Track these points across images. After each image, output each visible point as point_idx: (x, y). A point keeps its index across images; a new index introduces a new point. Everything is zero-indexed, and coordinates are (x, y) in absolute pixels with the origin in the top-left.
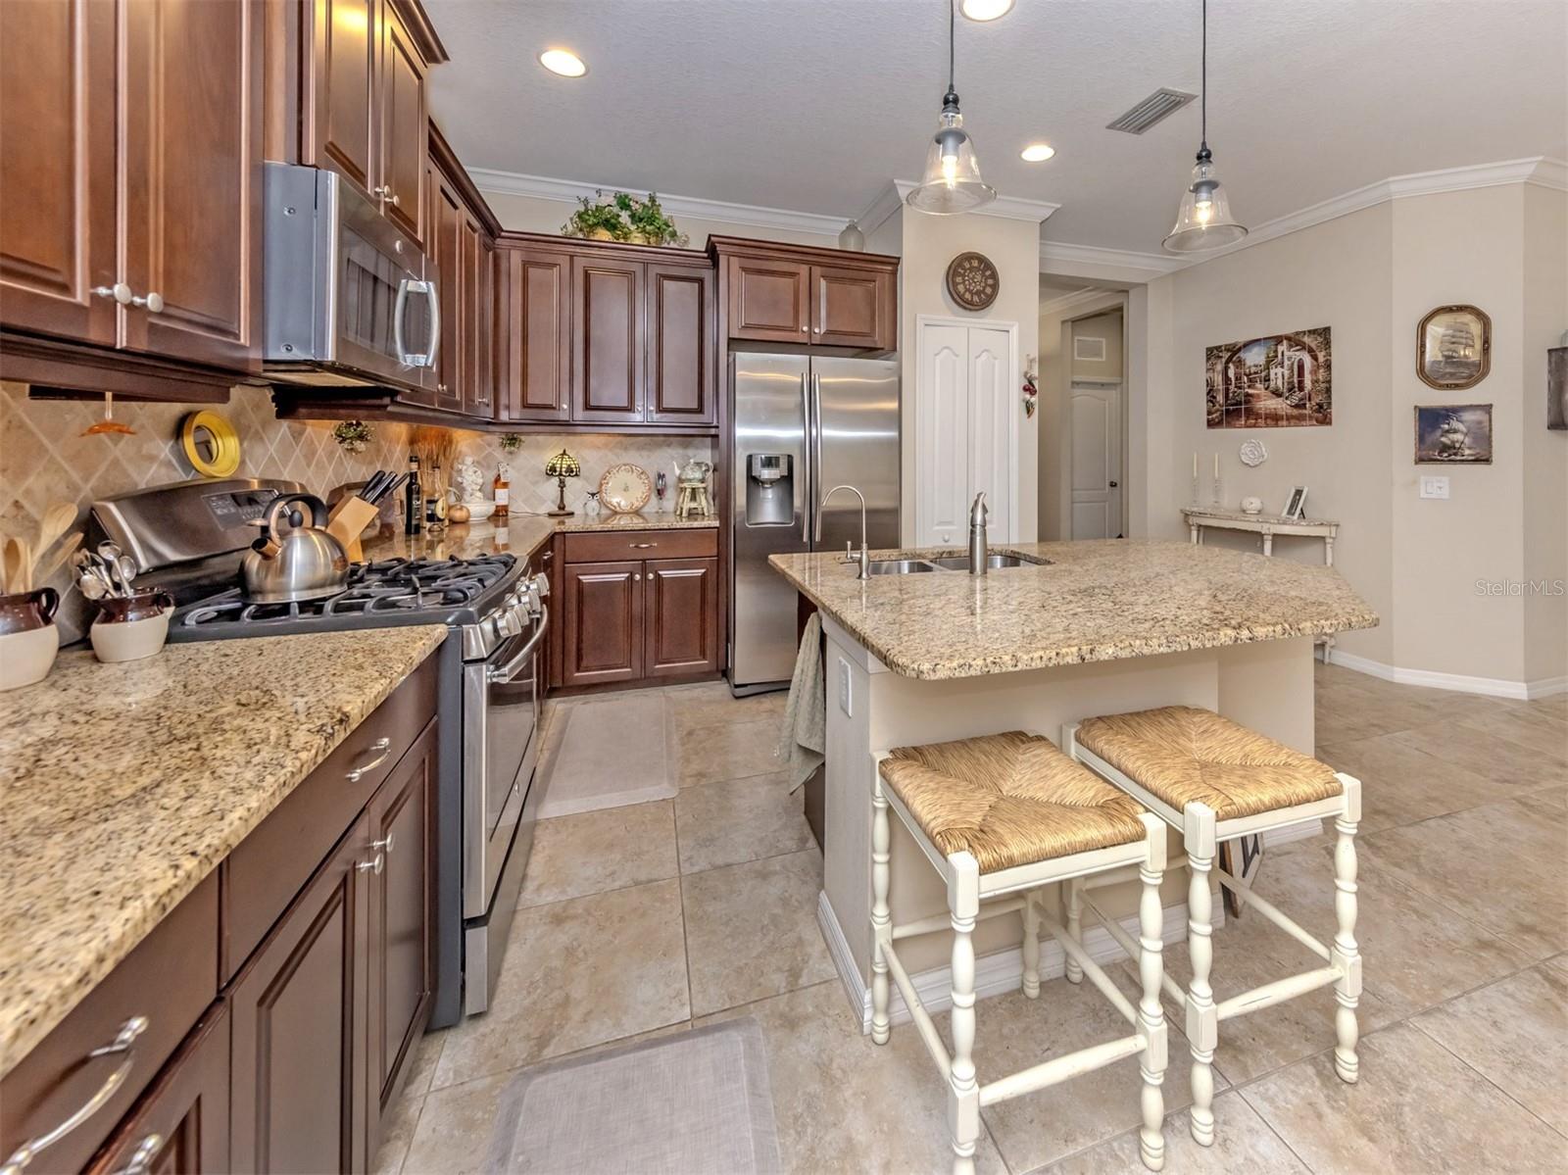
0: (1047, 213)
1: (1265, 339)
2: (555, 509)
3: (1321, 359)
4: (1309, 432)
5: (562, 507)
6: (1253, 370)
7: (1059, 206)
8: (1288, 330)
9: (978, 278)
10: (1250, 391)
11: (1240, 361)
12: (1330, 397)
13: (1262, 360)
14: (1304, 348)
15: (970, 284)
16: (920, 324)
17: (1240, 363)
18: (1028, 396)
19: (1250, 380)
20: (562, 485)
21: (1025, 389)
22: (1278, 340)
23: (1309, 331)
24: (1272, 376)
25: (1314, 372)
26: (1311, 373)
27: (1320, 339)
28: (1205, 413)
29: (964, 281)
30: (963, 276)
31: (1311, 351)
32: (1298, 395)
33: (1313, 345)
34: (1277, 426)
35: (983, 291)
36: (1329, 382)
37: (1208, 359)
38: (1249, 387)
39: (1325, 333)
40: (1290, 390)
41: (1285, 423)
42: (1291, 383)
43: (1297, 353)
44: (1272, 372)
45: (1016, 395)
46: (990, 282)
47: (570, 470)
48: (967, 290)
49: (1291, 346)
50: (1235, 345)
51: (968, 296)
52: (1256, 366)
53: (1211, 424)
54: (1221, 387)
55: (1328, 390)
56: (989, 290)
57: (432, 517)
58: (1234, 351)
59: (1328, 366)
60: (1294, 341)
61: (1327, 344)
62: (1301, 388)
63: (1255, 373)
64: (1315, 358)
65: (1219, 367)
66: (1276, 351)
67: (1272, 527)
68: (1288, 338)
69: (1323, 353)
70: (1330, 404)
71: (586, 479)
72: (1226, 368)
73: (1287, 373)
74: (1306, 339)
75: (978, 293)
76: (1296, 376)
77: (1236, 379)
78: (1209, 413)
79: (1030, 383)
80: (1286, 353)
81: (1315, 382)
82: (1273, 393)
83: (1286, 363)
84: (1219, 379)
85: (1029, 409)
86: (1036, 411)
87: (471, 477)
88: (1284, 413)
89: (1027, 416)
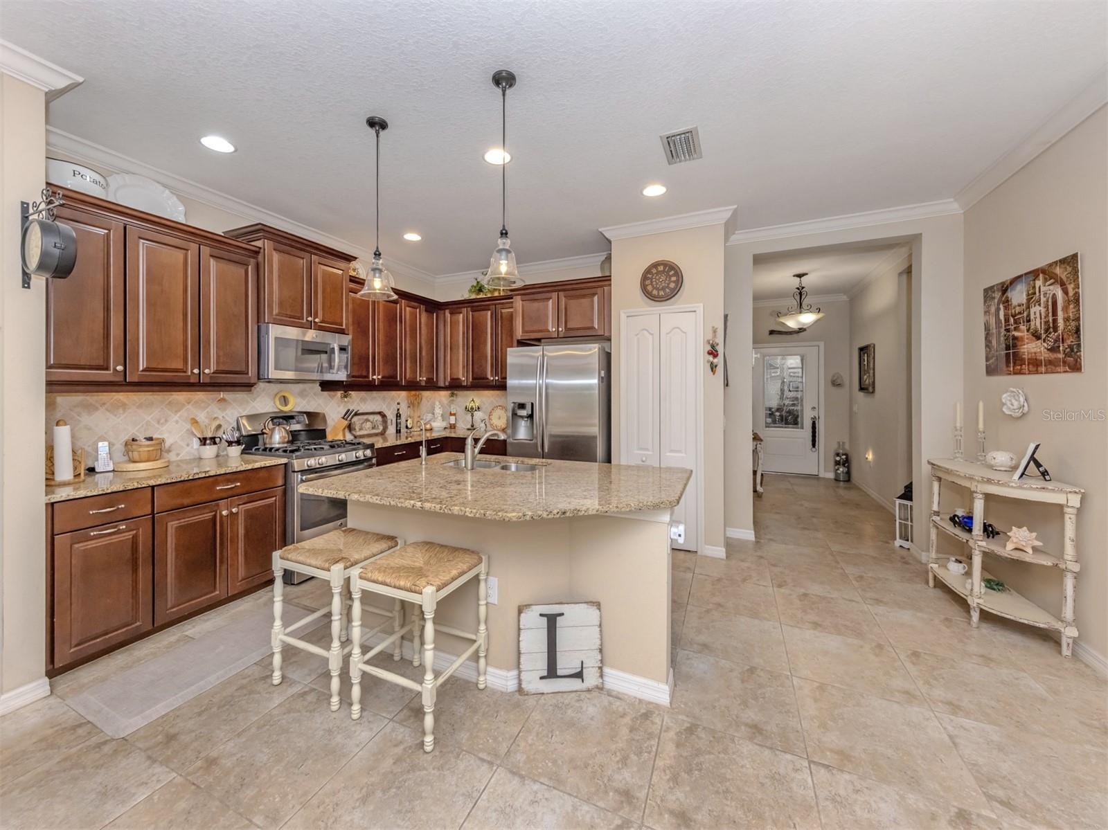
0: (730, 214)
1: (1026, 274)
2: (469, 427)
3: (1071, 293)
4: (1062, 380)
5: (472, 426)
6: (1018, 309)
7: (737, 207)
8: (1041, 263)
9: (663, 278)
10: (1016, 334)
11: (1008, 301)
12: (1079, 337)
13: (1023, 299)
14: (1056, 281)
15: (657, 284)
16: (623, 316)
17: (1007, 302)
18: (711, 358)
19: (1016, 322)
20: (472, 416)
21: (709, 354)
22: (1035, 274)
23: (1060, 261)
24: (1032, 317)
25: (1065, 309)
26: (1063, 310)
27: (1069, 269)
28: (984, 360)
29: (652, 282)
30: (651, 279)
31: (1062, 284)
32: (1053, 335)
33: (1064, 277)
34: (1037, 372)
35: (668, 287)
36: (1078, 319)
37: (985, 302)
38: (1016, 329)
39: (1071, 261)
40: (1047, 330)
41: (1043, 369)
42: (1047, 323)
43: (1051, 287)
44: (1032, 311)
45: (702, 359)
46: (674, 279)
47: (472, 408)
48: (654, 288)
49: (1045, 280)
50: (1003, 284)
51: (655, 292)
52: (1019, 305)
53: (989, 371)
54: (994, 331)
55: (1078, 330)
56: (672, 285)
57: (407, 427)
58: (1005, 288)
59: (1077, 300)
60: (1046, 272)
61: (1075, 272)
62: (1055, 329)
63: (1020, 313)
64: (1066, 292)
65: (993, 309)
66: (1034, 287)
68: (1042, 271)
69: (1072, 286)
70: (1079, 345)
71: (484, 412)
72: (998, 310)
73: (1043, 310)
74: (1058, 270)
75: (663, 289)
76: (1050, 314)
77: (1005, 320)
78: (987, 359)
79: (713, 346)
80: (1043, 289)
81: (1067, 320)
82: (1033, 335)
83: (1043, 299)
84: (993, 321)
85: (713, 368)
86: (720, 369)
87: (438, 411)
88: (1043, 358)
89: (712, 373)
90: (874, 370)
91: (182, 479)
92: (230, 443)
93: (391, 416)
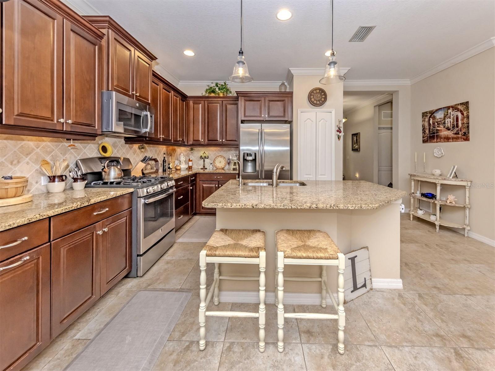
0: (346, 71)
1: (443, 108)
2: (202, 167)
3: (465, 114)
4: (461, 144)
5: (204, 167)
6: (439, 120)
7: (350, 68)
8: (452, 104)
9: (319, 95)
10: (438, 128)
11: (434, 117)
12: (468, 130)
13: (442, 116)
14: (458, 110)
15: (316, 98)
16: (299, 112)
17: (434, 118)
18: (338, 133)
19: (438, 124)
20: (204, 161)
21: (337, 131)
22: (448, 108)
23: (460, 104)
24: (446, 122)
25: (462, 120)
26: (461, 120)
27: (465, 107)
28: (422, 137)
29: (314, 97)
30: (314, 96)
31: (461, 111)
32: (456, 129)
33: (462, 109)
34: (448, 141)
35: (321, 100)
36: (468, 123)
37: (423, 117)
38: (438, 127)
39: (466, 104)
40: (453, 127)
41: (451, 140)
42: (453, 125)
43: (456, 113)
44: (446, 121)
45: (334, 133)
46: (323, 96)
47: (205, 157)
48: (315, 100)
49: (453, 110)
50: (432, 111)
51: (315, 102)
52: (440, 119)
53: (424, 142)
54: (427, 127)
55: (468, 127)
56: (323, 99)
57: (169, 168)
58: (432, 113)
59: (468, 117)
60: (455, 108)
61: (467, 108)
62: (457, 127)
63: (440, 121)
64: (463, 114)
65: (427, 120)
66: (448, 112)
67: (440, 181)
68: (452, 107)
69: (466, 112)
70: (469, 132)
71: (211, 159)
72: (429, 120)
73: (452, 121)
74: (459, 107)
75: (319, 101)
76: (455, 122)
77: (433, 124)
78: (423, 137)
79: (339, 129)
80: (452, 113)
81: (463, 124)
82: (447, 129)
83: (452, 117)
84: (426, 124)
85: (339, 138)
86: (342, 138)
87: (183, 159)
88: (451, 137)
89: (338, 140)
90: (360, 142)
91: (73, 208)
92: (75, 180)
93: (160, 162)
